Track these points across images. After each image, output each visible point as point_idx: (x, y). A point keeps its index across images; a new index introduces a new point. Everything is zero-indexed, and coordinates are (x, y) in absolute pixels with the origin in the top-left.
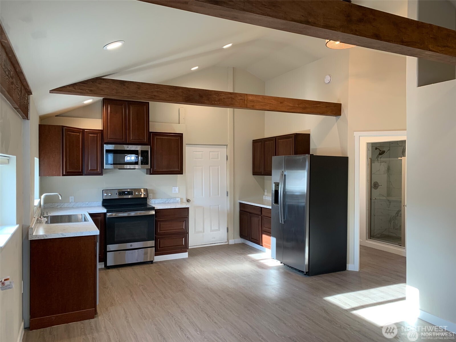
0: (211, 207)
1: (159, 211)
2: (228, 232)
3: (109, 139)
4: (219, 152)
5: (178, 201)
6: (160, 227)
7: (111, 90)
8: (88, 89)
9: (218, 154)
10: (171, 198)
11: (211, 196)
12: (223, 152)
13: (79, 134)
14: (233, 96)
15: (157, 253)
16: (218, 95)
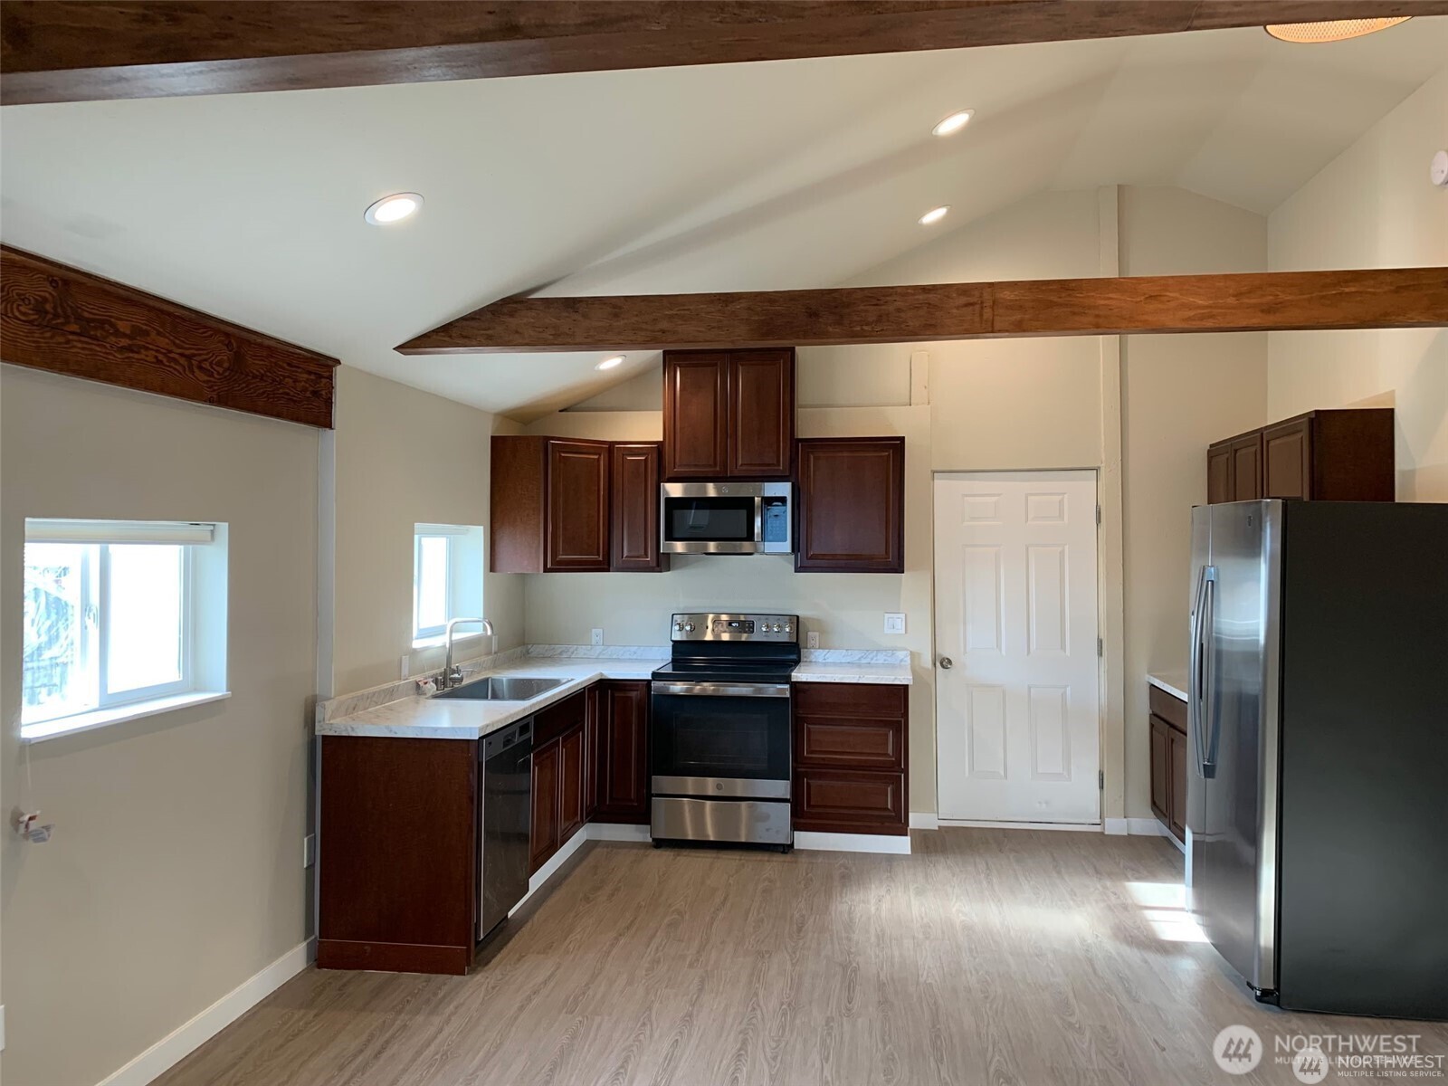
0: (1032, 690)
1: (806, 687)
2: (1102, 787)
3: (680, 466)
4: (1066, 496)
5: (901, 661)
6: (809, 740)
7: (541, 330)
8: (482, 335)
9: (1061, 502)
10: (878, 651)
11: (1031, 651)
12: (1082, 493)
13: (596, 457)
14: (932, 297)
15: (798, 820)
16: (875, 302)
